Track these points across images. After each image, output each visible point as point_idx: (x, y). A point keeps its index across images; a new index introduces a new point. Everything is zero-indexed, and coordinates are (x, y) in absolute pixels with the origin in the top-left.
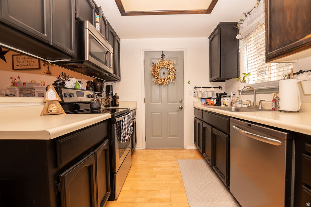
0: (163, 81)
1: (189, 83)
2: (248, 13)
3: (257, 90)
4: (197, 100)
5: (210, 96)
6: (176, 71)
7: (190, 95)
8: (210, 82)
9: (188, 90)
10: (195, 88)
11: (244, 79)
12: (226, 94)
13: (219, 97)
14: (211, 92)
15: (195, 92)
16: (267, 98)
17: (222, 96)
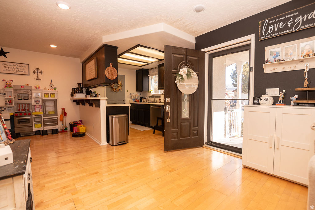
0: (116, 90)
1: (127, 92)
2: (153, 69)
3: (155, 97)
4: (131, 100)
6: (122, 85)
7: (128, 97)
8: (137, 91)
10: (130, 94)
11: (151, 92)
12: (144, 97)
13: (141, 98)
14: (137, 96)
16: (158, 99)
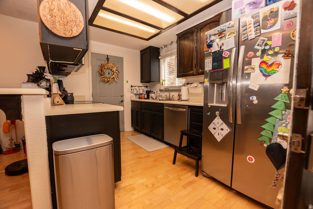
0: (109, 80)
1: (127, 83)
2: (166, 46)
3: (171, 90)
4: (132, 95)
5: (141, 92)
6: (119, 72)
7: (128, 92)
8: (141, 82)
9: (127, 87)
10: (132, 86)
11: (162, 83)
12: (152, 92)
13: (148, 93)
14: (142, 90)
15: (131, 90)
16: (176, 94)
17: (150, 93)
